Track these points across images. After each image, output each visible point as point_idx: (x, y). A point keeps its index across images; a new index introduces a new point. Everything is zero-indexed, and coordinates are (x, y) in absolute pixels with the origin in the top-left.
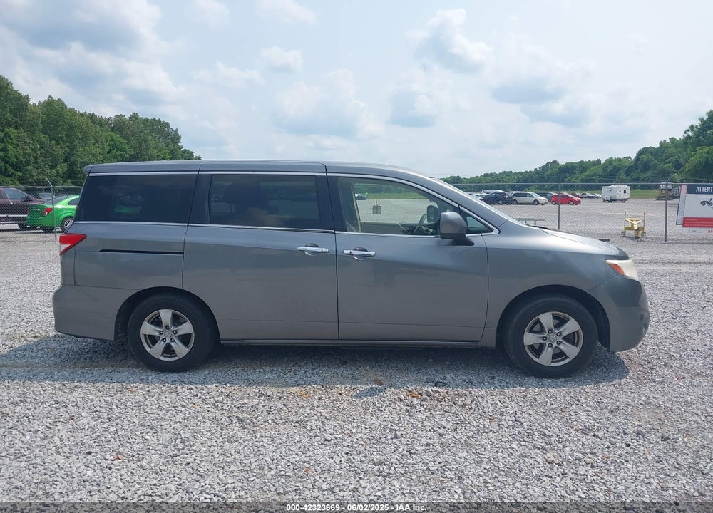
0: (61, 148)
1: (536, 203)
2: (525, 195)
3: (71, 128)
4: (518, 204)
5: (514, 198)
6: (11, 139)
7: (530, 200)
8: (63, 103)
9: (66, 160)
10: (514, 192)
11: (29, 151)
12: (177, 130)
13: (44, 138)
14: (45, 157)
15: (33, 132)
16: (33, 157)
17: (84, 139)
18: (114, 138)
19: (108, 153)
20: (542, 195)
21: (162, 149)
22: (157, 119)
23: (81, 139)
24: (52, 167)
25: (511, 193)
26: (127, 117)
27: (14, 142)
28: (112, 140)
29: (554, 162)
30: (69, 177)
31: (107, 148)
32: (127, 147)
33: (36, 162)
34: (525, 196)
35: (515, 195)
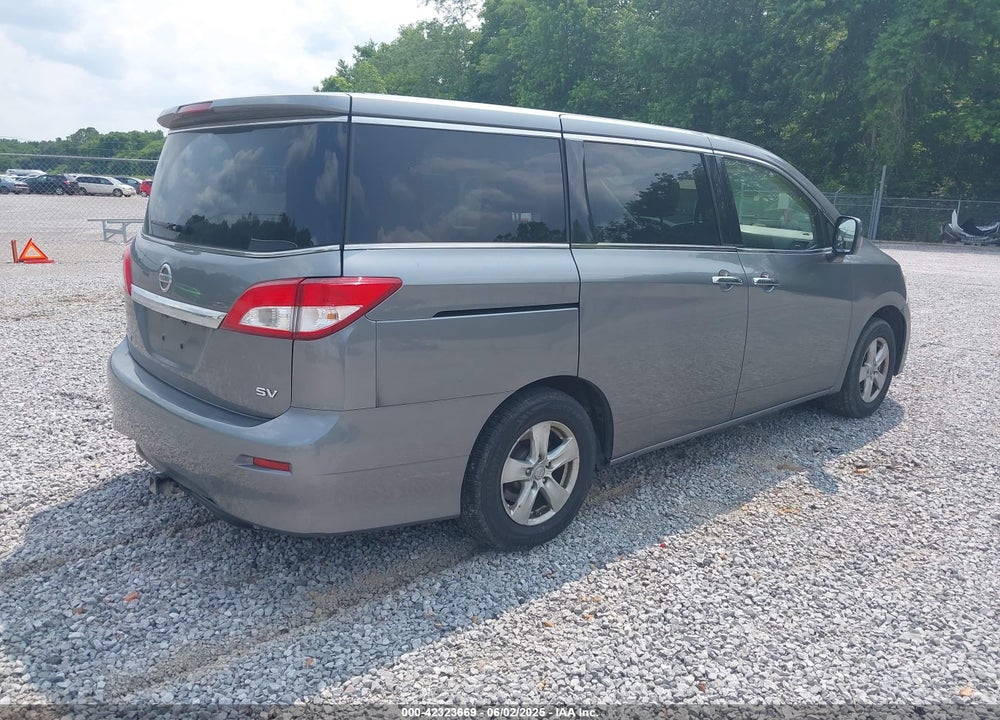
1: (118, 193)
2: (98, 181)
4: (87, 194)
5: (81, 184)
7: (108, 189)
10: (79, 175)
20: (125, 181)
25: (72, 177)
29: (90, 130)
34: (100, 183)
35: (80, 179)
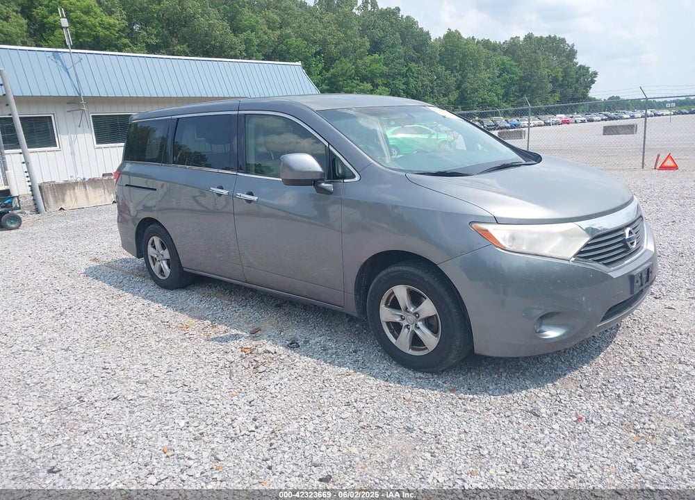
0: (455, 76)
3: (465, 56)
6: (413, 73)
8: (459, 34)
9: (458, 88)
11: (427, 82)
12: (573, 45)
13: (441, 69)
14: (440, 86)
15: (431, 65)
16: (430, 87)
17: (476, 66)
18: (505, 61)
19: (498, 77)
21: (555, 68)
22: (552, 36)
23: (473, 66)
24: (445, 95)
26: (522, 39)
27: (416, 75)
28: (503, 64)
30: (461, 103)
31: (497, 72)
32: (517, 70)
33: (432, 92)
